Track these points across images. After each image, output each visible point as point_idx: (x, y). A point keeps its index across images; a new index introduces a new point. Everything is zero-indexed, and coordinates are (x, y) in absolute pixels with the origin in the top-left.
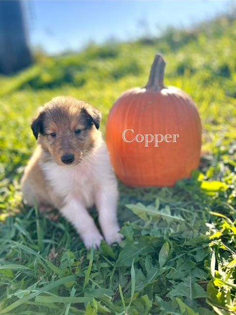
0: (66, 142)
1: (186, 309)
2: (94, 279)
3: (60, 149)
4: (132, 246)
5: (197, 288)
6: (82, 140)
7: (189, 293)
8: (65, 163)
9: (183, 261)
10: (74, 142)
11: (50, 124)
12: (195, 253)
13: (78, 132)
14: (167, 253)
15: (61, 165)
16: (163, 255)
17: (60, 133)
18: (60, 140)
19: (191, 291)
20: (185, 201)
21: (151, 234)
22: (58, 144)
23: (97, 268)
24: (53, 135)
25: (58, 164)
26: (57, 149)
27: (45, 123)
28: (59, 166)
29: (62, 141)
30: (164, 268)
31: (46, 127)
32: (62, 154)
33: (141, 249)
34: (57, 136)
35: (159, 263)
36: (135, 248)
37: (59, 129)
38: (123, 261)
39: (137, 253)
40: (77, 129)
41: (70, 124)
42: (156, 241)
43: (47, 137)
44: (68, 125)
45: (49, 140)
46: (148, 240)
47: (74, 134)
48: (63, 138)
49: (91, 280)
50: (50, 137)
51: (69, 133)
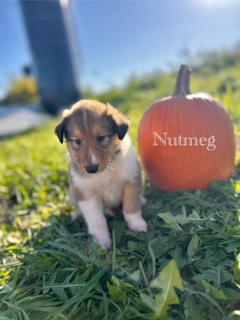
1: (211, 289)
5: (225, 274)
7: (217, 280)
9: (213, 253)
12: (226, 245)
14: (196, 245)
16: (192, 248)
19: (219, 277)
20: (219, 202)
30: (193, 259)
35: (188, 256)
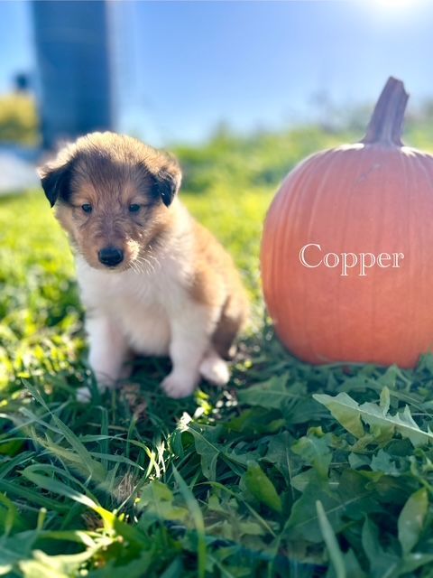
0: (110, 224)
2: (226, 563)
3: (97, 236)
4: (324, 490)
6: (140, 225)
8: (104, 263)
10: (125, 225)
11: (83, 187)
13: (134, 209)
15: (97, 267)
16: (408, 523)
17: (101, 207)
18: (99, 219)
21: (372, 466)
22: (94, 226)
23: (234, 534)
24: (87, 209)
25: (92, 265)
26: (92, 236)
27: (73, 183)
28: (92, 269)
29: (102, 221)
31: (74, 192)
32: (100, 245)
33: (348, 502)
34: (95, 212)
36: (330, 495)
37: (99, 199)
38: (300, 525)
39: (336, 509)
40: (132, 203)
41: (120, 193)
42: (386, 487)
43: (74, 211)
44: (117, 194)
45: (76, 218)
46: (366, 480)
47: (127, 211)
48: (104, 217)
49: (220, 565)
50: (79, 212)
51: (117, 208)
